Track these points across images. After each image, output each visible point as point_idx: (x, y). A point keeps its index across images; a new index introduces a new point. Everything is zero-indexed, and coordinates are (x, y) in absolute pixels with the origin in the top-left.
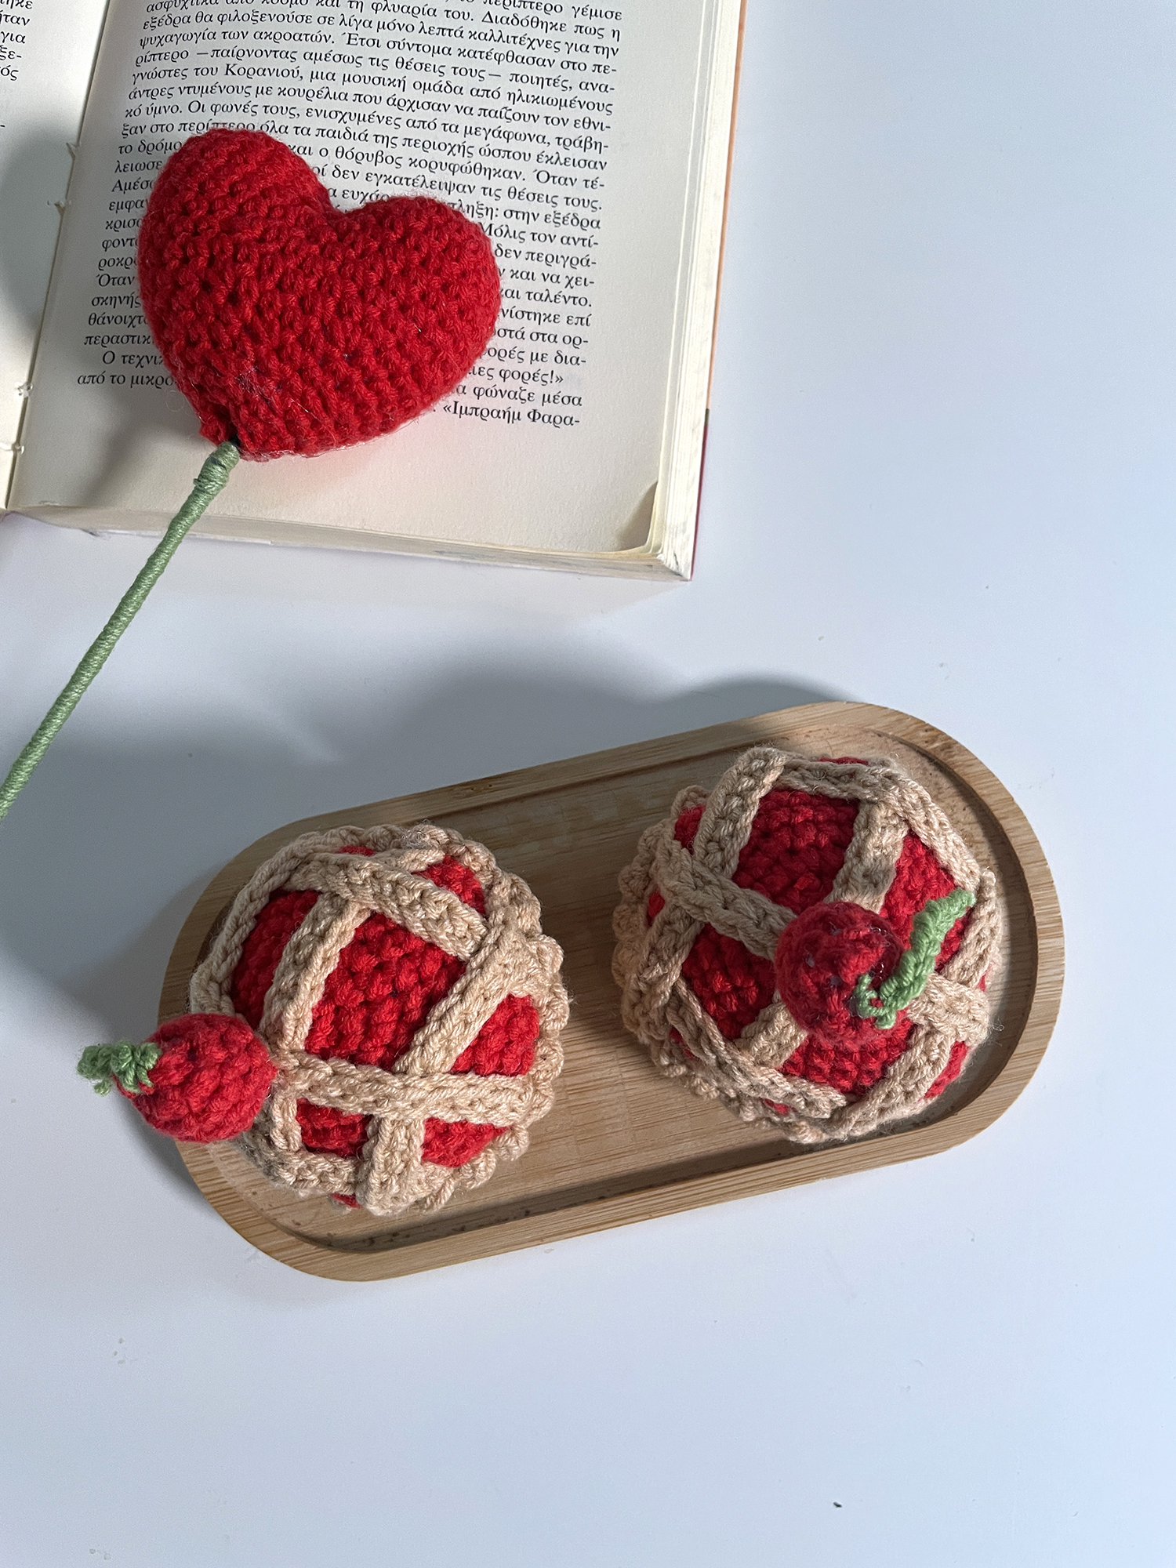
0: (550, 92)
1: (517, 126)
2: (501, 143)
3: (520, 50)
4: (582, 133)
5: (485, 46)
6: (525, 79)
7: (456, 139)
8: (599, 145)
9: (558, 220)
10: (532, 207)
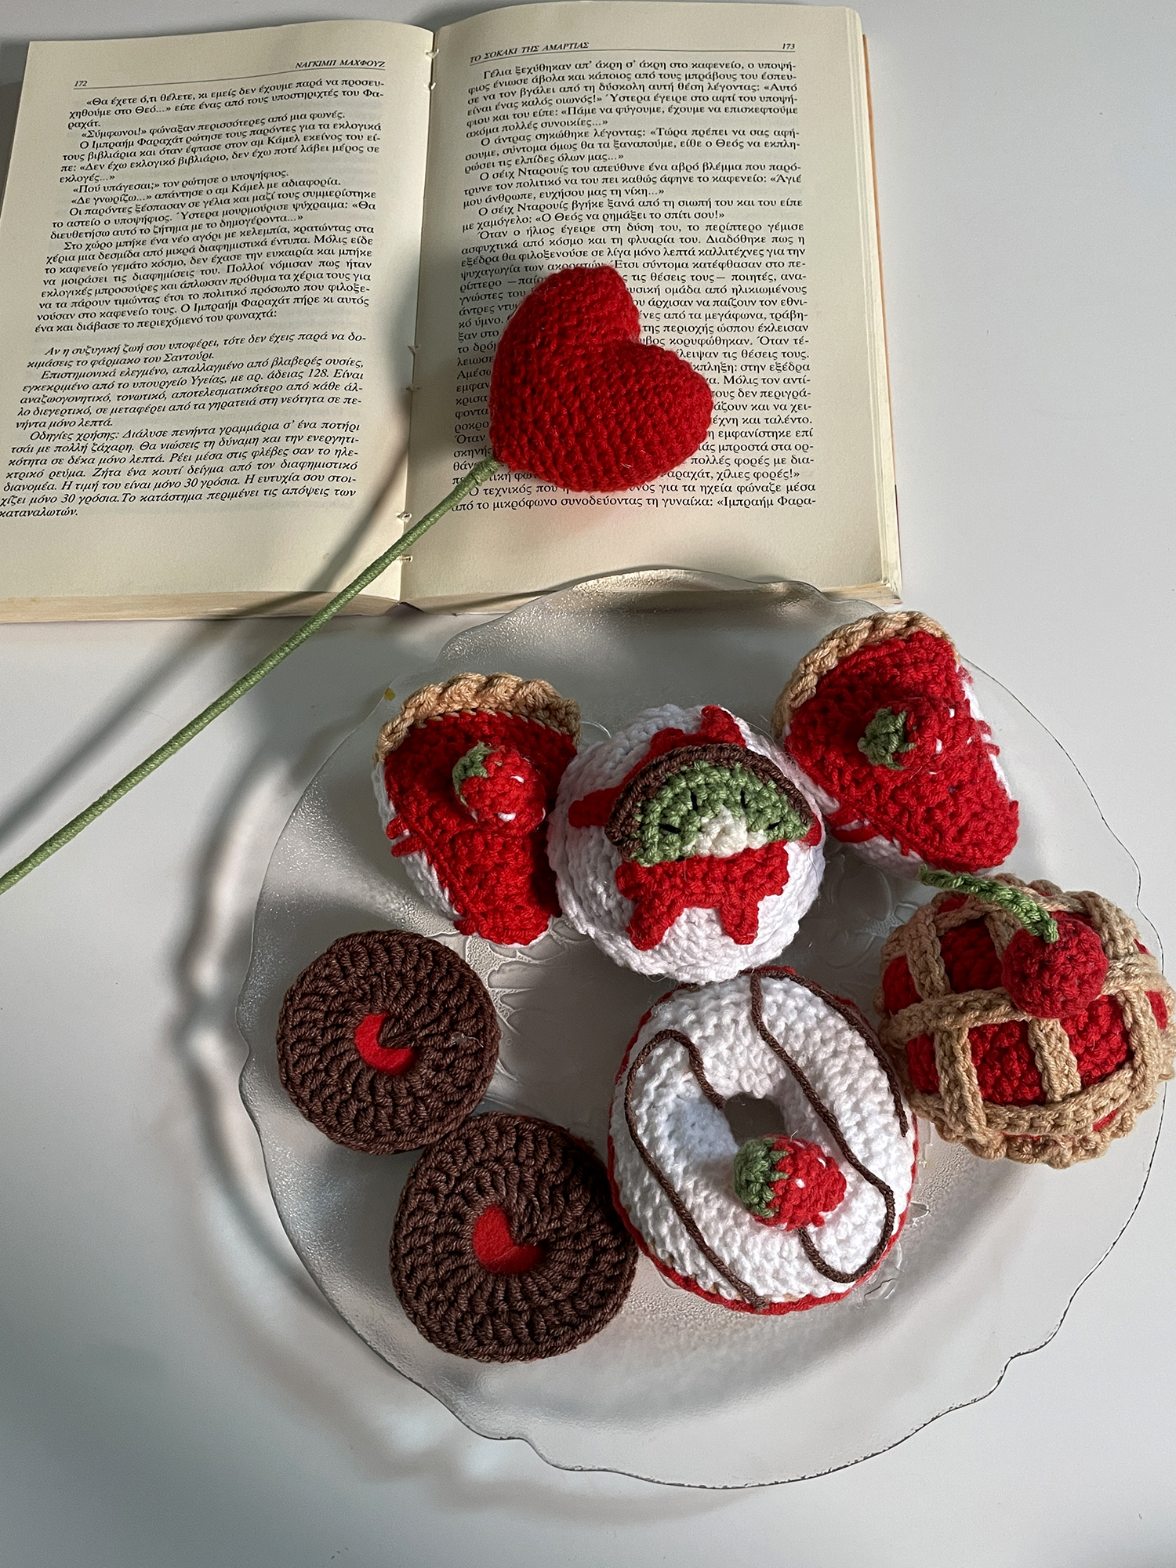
0: (760, 284)
1: (740, 310)
2: (733, 322)
3: (736, 259)
4: (789, 309)
5: (712, 259)
6: (742, 278)
7: (701, 323)
8: (801, 316)
9: (780, 368)
10: (760, 362)
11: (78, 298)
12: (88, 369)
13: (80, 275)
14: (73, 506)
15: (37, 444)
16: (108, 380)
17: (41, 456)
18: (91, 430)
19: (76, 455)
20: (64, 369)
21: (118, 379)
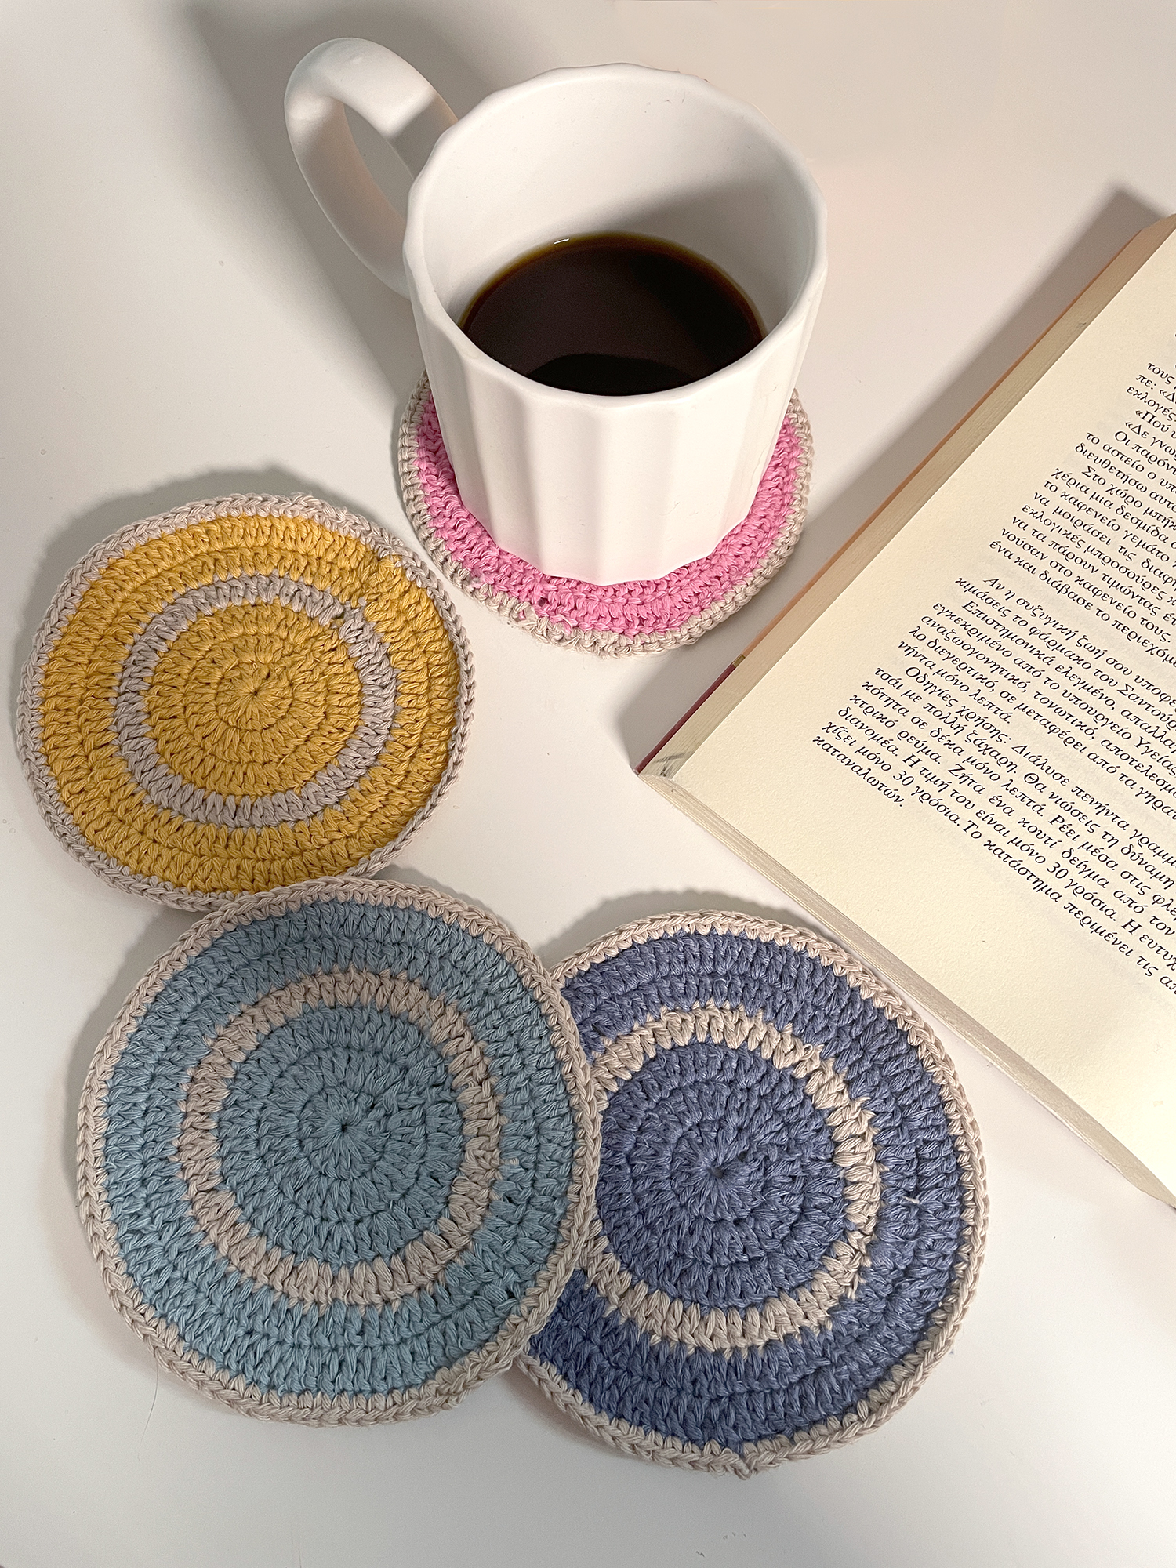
11: (1064, 542)
12: (1023, 633)
13: (1081, 515)
14: (905, 792)
15: (910, 684)
16: (1038, 664)
17: (905, 702)
18: (982, 712)
19: (947, 730)
20: (993, 614)
21: (1050, 672)
